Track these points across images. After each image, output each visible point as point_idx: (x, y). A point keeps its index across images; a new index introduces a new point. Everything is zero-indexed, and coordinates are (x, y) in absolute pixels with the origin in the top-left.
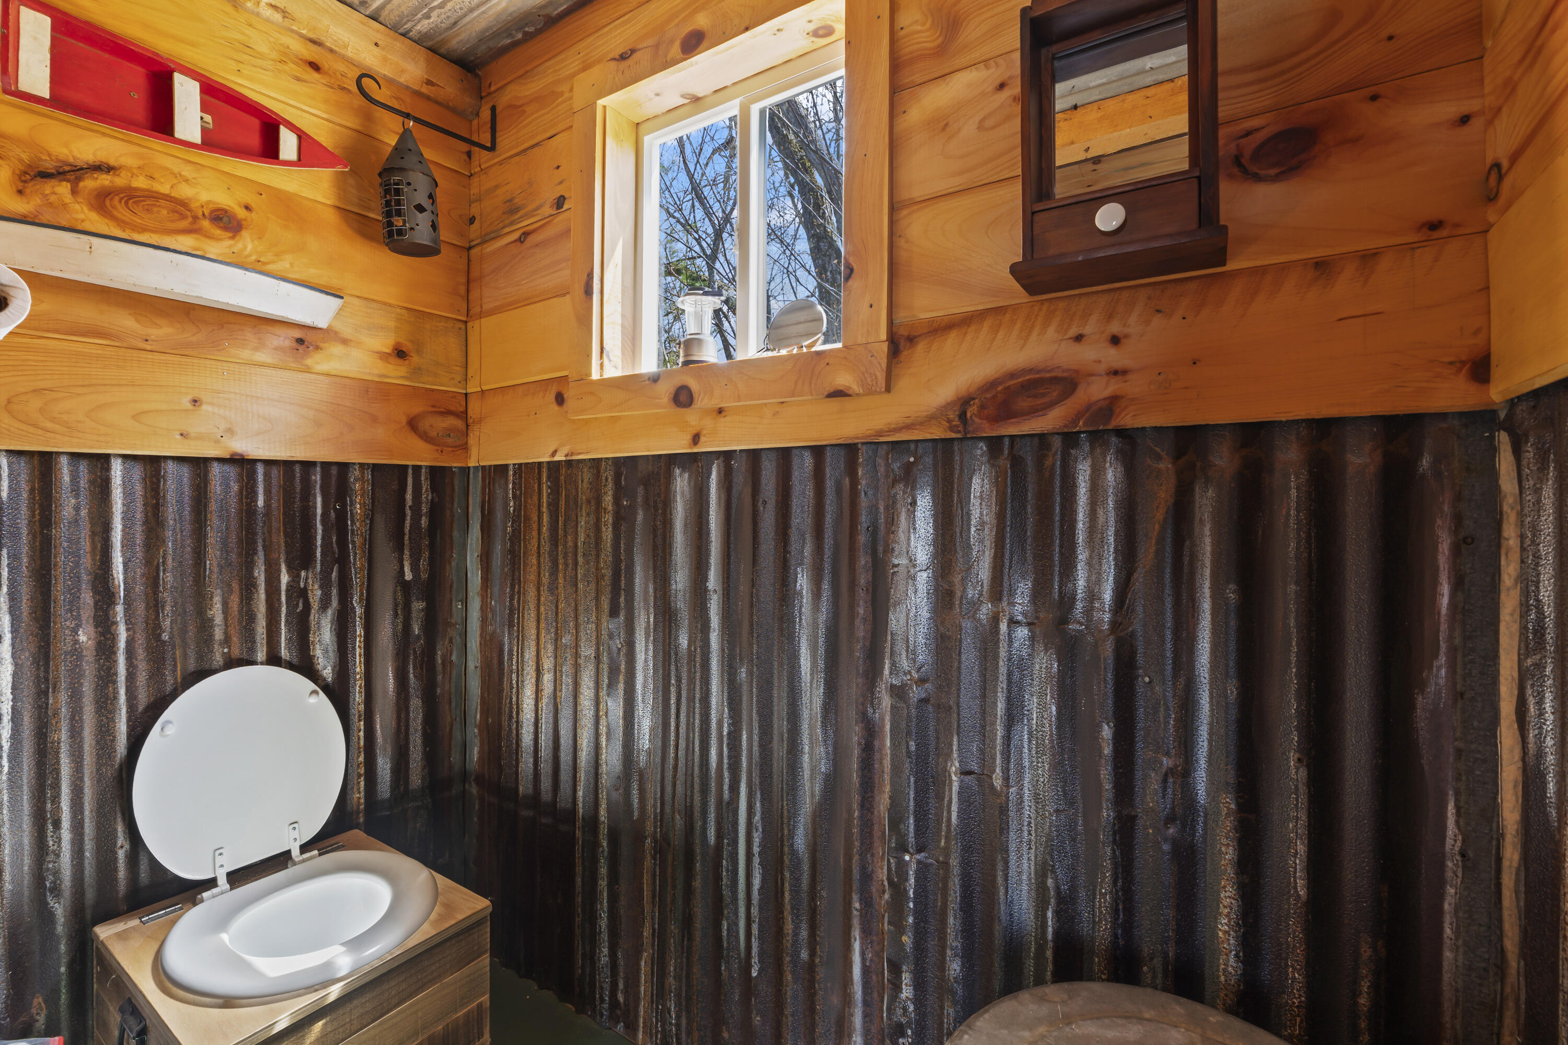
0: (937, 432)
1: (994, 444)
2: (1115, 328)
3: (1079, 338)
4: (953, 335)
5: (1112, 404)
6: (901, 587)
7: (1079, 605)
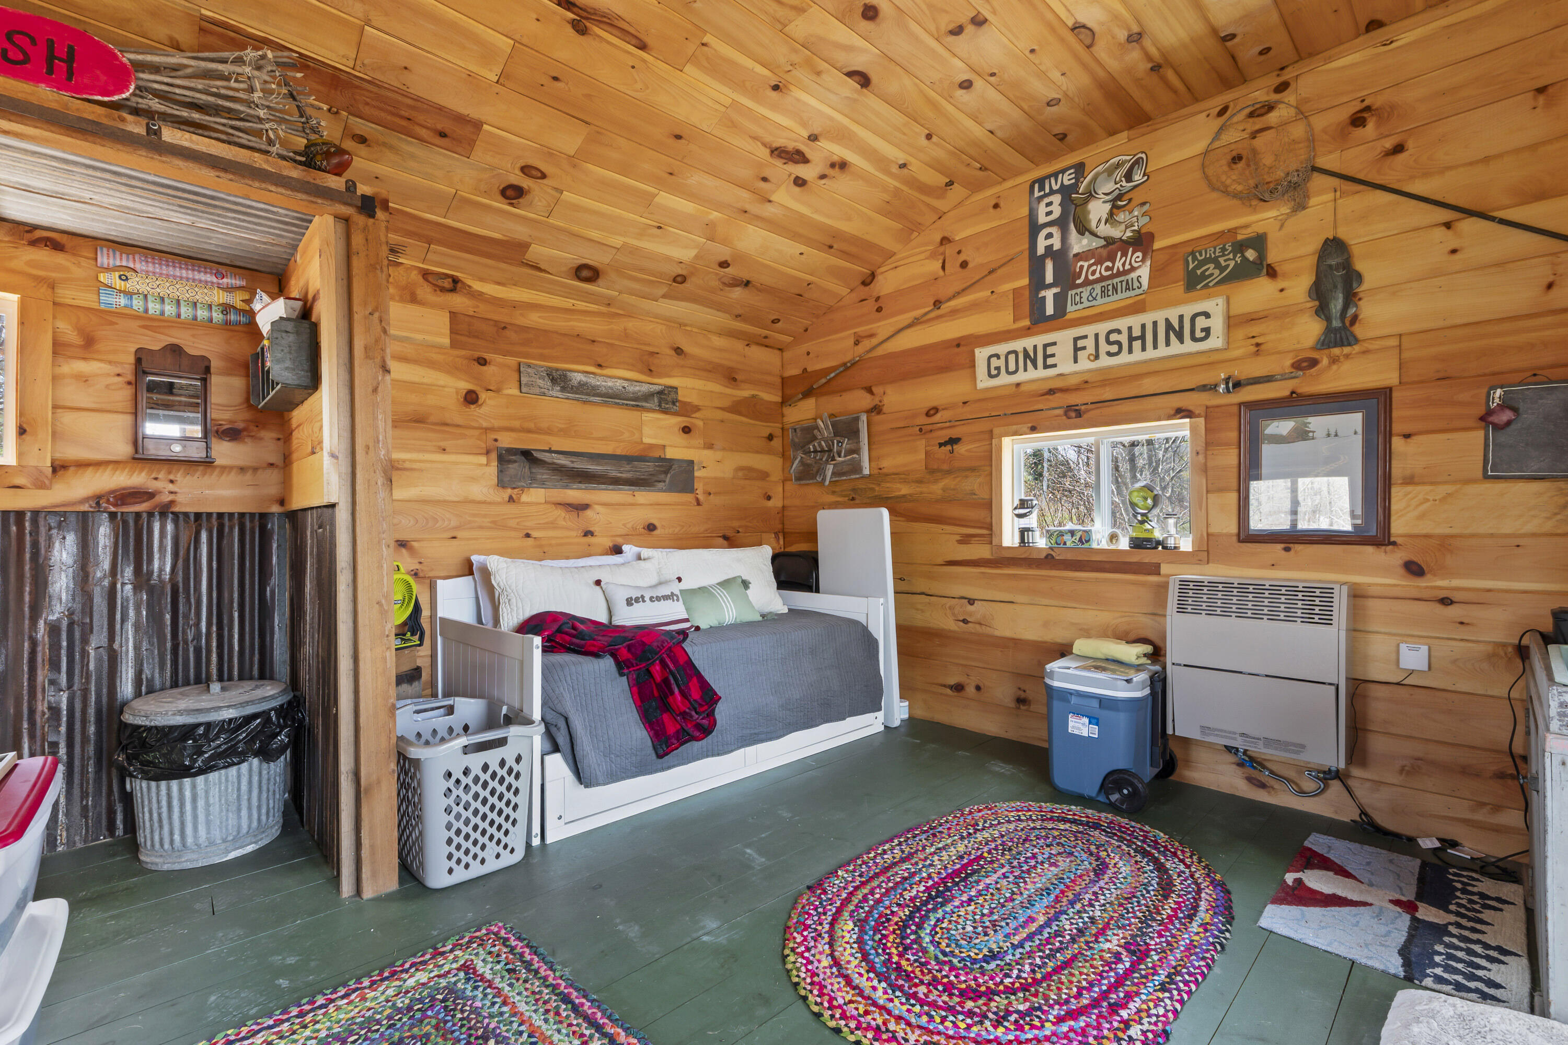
0: (85, 508)
1: (113, 516)
2: (172, 477)
3: (156, 479)
4: (91, 469)
5: (172, 502)
6: (56, 575)
7: (155, 574)
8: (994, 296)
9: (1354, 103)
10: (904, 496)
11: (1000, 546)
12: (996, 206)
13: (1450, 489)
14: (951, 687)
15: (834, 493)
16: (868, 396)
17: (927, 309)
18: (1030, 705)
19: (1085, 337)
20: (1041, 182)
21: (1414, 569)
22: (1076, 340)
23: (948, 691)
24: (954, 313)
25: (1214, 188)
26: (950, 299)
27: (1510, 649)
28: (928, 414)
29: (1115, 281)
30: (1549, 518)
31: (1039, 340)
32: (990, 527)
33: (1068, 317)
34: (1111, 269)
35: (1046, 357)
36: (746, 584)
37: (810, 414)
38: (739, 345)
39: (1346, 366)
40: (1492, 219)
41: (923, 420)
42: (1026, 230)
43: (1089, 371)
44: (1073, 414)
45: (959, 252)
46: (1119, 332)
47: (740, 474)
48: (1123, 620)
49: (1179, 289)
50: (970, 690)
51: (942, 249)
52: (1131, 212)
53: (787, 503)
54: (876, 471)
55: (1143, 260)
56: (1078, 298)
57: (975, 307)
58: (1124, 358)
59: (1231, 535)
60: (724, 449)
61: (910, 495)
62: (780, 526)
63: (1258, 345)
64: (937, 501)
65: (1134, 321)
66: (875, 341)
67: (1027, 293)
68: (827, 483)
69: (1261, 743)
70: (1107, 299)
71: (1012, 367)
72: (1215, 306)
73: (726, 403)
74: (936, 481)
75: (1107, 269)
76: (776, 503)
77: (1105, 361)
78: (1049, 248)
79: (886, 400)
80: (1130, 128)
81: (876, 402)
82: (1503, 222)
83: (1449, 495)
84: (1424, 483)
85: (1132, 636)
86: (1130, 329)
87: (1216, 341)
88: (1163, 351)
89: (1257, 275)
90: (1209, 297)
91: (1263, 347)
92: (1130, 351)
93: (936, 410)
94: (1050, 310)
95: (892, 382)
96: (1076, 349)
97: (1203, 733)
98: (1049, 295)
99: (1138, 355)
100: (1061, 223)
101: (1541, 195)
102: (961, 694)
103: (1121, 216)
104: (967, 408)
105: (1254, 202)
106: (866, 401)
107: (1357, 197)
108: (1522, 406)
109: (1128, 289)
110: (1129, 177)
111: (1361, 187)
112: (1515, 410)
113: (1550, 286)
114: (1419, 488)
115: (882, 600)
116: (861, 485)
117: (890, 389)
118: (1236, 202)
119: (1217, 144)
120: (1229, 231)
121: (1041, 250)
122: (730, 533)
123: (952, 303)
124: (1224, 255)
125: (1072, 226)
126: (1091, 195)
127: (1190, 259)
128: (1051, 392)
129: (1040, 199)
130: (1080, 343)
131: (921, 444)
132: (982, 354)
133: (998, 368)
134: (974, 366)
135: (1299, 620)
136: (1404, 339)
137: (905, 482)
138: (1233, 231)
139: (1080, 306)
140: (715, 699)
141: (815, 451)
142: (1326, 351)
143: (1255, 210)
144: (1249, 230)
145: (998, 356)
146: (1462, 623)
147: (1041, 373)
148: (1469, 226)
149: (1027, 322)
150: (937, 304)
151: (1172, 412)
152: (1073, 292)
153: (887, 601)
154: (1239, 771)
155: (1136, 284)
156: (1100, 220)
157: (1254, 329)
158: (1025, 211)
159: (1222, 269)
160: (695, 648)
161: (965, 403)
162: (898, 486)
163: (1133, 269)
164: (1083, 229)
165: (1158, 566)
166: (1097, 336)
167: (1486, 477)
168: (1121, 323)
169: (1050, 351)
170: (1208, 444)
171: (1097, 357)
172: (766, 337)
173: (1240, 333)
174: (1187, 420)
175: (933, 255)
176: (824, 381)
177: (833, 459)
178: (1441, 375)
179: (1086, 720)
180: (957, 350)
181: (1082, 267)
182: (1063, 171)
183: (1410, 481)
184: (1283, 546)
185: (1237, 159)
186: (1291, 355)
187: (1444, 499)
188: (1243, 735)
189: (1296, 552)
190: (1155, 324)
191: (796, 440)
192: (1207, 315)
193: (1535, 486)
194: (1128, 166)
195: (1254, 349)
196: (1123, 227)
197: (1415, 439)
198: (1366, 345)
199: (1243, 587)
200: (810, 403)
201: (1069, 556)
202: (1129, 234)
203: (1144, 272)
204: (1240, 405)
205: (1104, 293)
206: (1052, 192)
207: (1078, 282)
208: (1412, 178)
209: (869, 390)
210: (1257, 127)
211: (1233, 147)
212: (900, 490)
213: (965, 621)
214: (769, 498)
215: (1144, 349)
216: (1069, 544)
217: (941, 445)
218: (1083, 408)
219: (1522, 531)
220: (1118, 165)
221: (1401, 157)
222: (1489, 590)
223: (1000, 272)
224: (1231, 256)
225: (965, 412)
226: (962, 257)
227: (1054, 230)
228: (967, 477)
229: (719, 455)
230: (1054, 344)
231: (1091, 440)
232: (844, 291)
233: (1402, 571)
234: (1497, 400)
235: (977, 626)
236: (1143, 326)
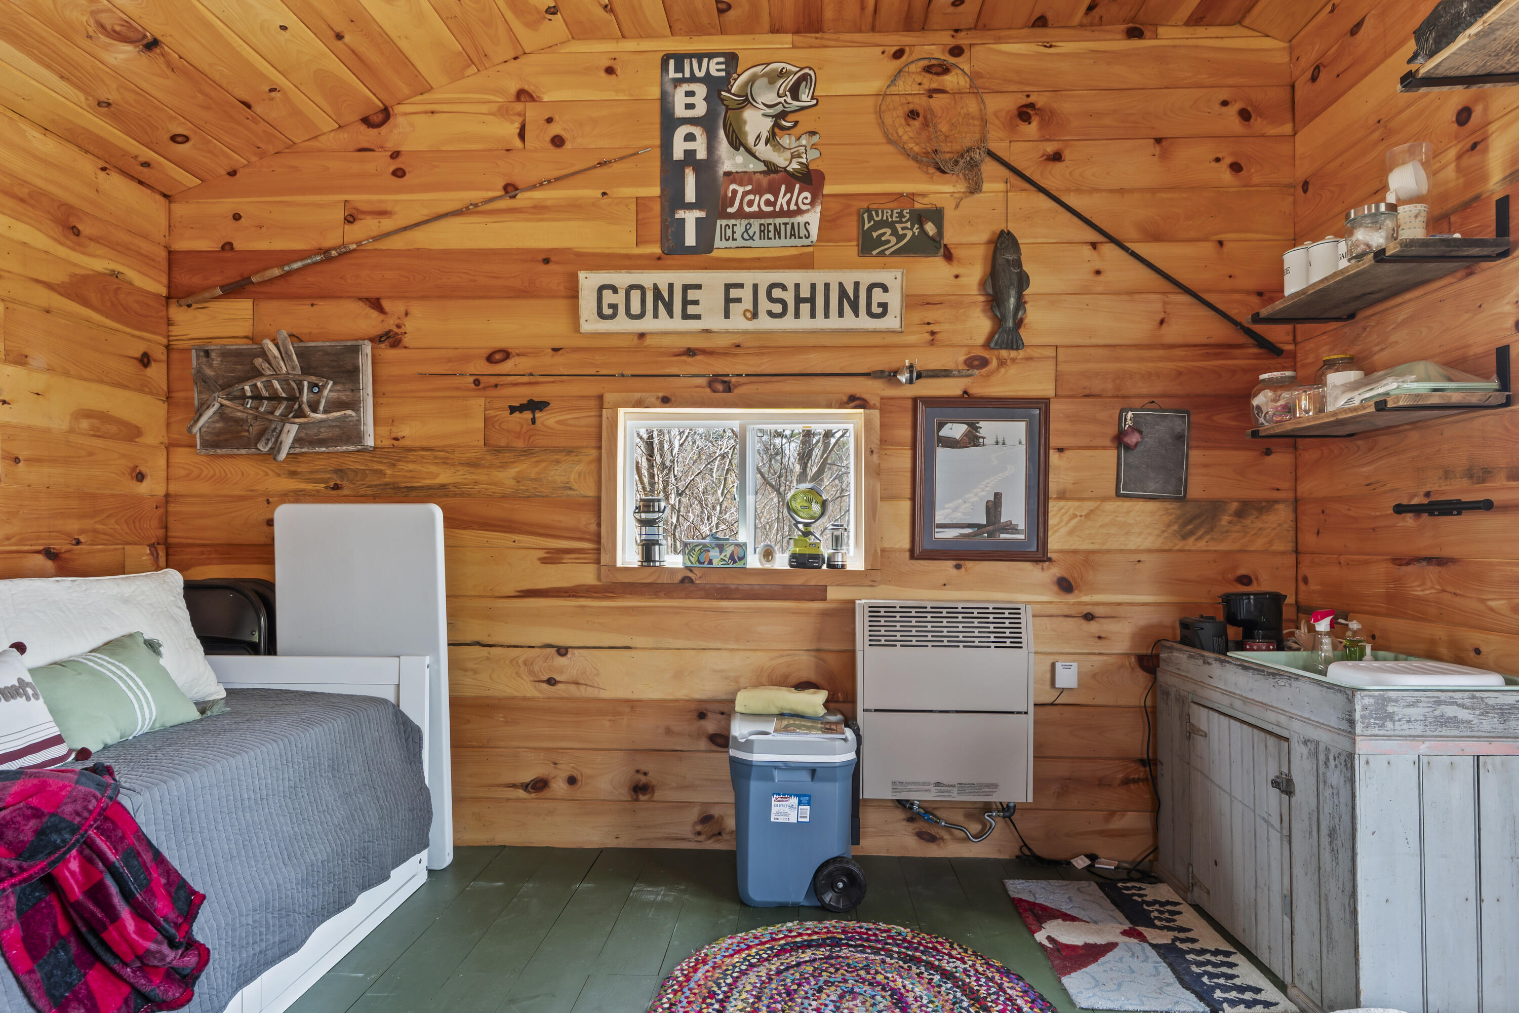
8: (606, 200)
9: (1020, 95)
10: (443, 486)
11: (613, 566)
12: (610, 71)
13: (1089, 505)
14: (525, 787)
15: (293, 474)
16: (374, 314)
17: (491, 194)
18: (653, 792)
19: (741, 286)
20: (680, 59)
21: (1065, 585)
22: (728, 287)
23: (521, 793)
24: (539, 210)
25: (890, 141)
26: (533, 187)
27: (1133, 659)
28: (490, 359)
29: (778, 221)
30: (1159, 536)
31: (680, 278)
32: (597, 538)
33: (715, 254)
34: (774, 204)
35: (686, 303)
36: (153, 646)
37: (243, 328)
38: (87, 165)
39: (1012, 371)
40: (1126, 249)
41: (482, 367)
42: (657, 119)
43: (745, 333)
44: (720, 387)
45: (549, 120)
46: (784, 288)
47: (85, 424)
48: (781, 660)
49: (851, 250)
50: (559, 786)
51: (519, 107)
52: (798, 139)
53: (174, 488)
54: (387, 443)
55: (812, 203)
56: (729, 233)
57: (573, 209)
58: (788, 323)
59: (904, 551)
60: (50, 369)
61: (455, 485)
62: (161, 533)
63: (933, 333)
64: (504, 497)
65: (804, 278)
66: (387, 224)
67: (657, 207)
68: (282, 456)
69: (955, 790)
70: (766, 243)
71: (636, 308)
72: (891, 277)
73: (58, 276)
74: (504, 466)
75: (768, 203)
76: (154, 487)
77: (764, 323)
78: (690, 154)
79: (409, 325)
80: (797, 32)
81: (389, 324)
82: (1134, 255)
83: (1092, 511)
84: (1073, 499)
85: (794, 681)
86: (797, 286)
87: (891, 322)
88: (834, 322)
89: (935, 254)
90: (884, 267)
91: (938, 337)
92: (797, 315)
93: (506, 355)
94: (690, 239)
95: (424, 297)
96: (728, 300)
97: (894, 790)
98: (690, 218)
99: (805, 322)
100: (707, 123)
101: (1156, 237)
102: (545, 793)
103: (786, 140)
104: (559, 359)
105: (932, 170)
106: (371, 322)
107: (1024, 194)
108: (1144, 429)
109: (793, 235)
110: (794, 92)
111: (1027, 186)
112: (1140, 432)
113: (1162, 322)
114: (1070, 503)
115: (427, 660)
116: (352, 463)
117: (417, 309)
118: (911, 163)
119: (893, 90)
120: (908, 195)
121: (678, 154)
122: (60, 545)
123: (537, 195)
124: (901, 222)
125: (722, 133)
126: (747, 101)
127: (866, 216)
128: (690, 352)
129: (677, 82)
130: (734, 293)
131: (478, 404)
132: (589, 281)
133: (614, 307)
134: (577, 297)
135: (993, 645)
136: (1059, 350)
137: (445, 462)
138: (911, 196)
139: (731, 243)
140: (194, 901)
141: (257, 397)
142: (996, 352)
143: (931, 180)
144: (925, 200)
145: (615, 290)
146: (1100, 638)
147: (678, 324)
148: (1109, 250)
149: (656, 250)
150: (511, 189)
151: (845, 399)
152: (724, 222)
153: (437, 661)
154: (911, 827)
155: (803, 232)
156: (758, 137)
157: (931, 314)
158: (655, 93)
159: (900, 238)
160: (139, 799)
161: (556, 350)
162: (433, 468)
163: (799, 212)
164: (737, 142)
165: (824, 589)
166: (755, 287)
167: (1118, 495)
168: (789, 277)
169: (692, 295)
170: (883, 442)
171: (755, 315)
172: (146, 164)
173: (917, 316)
174: (862, 411)
175: (502, 112)
176: (276, 272)
177: (300, 414)
178: (1087, 392)
179: (794, 801)
180: (543, 268)
181: (735, 192)
182: (711, 56)
183: (1062, 496)
184: (954, 563)
185: (913, 114)
186: (964, 350)
187: (1087, 516)
188: (938, 784)
189: (967, 570)
190: (827, 286)
191: (209, 372)
192: (885, 289)
193: (1151, 506)
194: (793, 79)
195: (928, 337)
196: (788, 154)
197: (1068, 453)
198: (1029, 352)
199: (936, 610)
200: (242, 307)
201: (714, 579)
202: (795, 165)
203: (813, 218)
204: (915, 400)
205: (764, 232)
206: (693, 79)
207: (730, 210)
208: (1068, 190)
209: (376, 304)
210: (934, 86)
211: (910, 99)
212: (437, 476)
213: (551, 682)
214: (140, 477)
215: (813, 315)
216: (716, 563)
217: (513, 409)
218: (734, 380)
219: (1141, 548)
220: (782, 74)
221: (1059, 166)
222: (1119, 604)
223: (616, 167)
224: (908, 225)
225: (559, 364)
226: (555, 129)
227: (697, 131)
228: (558, 462)
229: (39, 381)
230: (698, 287)
231: (736, 425)
232: (326, 124)
233: (1055, 588)
234: (1129, 422)
235: (573, 688)
236: (813, 287)
